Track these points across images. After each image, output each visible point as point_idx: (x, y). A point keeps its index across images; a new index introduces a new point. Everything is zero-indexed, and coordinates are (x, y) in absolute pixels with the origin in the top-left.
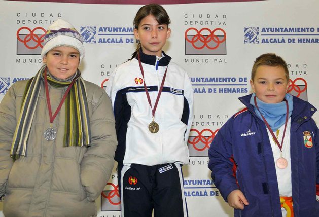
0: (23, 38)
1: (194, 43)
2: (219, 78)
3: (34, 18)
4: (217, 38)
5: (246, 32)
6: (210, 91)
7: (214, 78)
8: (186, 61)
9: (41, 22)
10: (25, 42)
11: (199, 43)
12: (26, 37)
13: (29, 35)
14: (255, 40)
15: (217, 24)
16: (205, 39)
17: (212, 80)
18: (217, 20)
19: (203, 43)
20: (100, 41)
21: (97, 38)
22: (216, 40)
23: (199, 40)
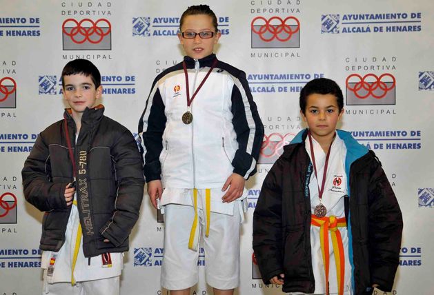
0: (69, 31)
1: (262, 35)
2: (291, 75)
3: (81, 9)
4: (289, 28)
5: (324, 20)
6: (280, 89)
7: (285, 75)
8: (253, 55)
9: (88, 13)
10: (71, 35)
11: (267, 35)
12: (72, 31)
13: (76, 28)
14: (335, 30)
15: (290, 11)
16: (275, 30)
17: (283, 77)
18: (290, 7)
19: (273, 35)
20: (155, 33)
21: (152, 30)
22: (288, 30)
23: (267, 31)
